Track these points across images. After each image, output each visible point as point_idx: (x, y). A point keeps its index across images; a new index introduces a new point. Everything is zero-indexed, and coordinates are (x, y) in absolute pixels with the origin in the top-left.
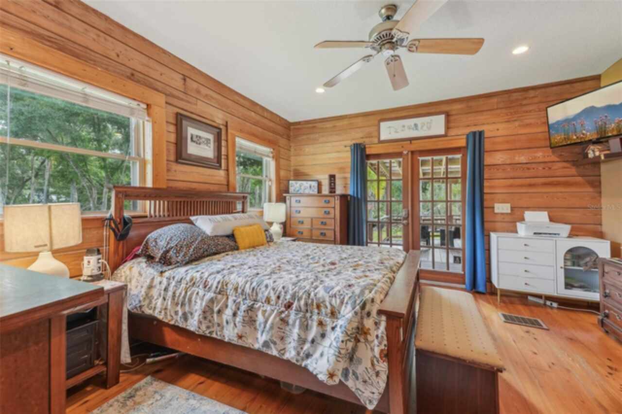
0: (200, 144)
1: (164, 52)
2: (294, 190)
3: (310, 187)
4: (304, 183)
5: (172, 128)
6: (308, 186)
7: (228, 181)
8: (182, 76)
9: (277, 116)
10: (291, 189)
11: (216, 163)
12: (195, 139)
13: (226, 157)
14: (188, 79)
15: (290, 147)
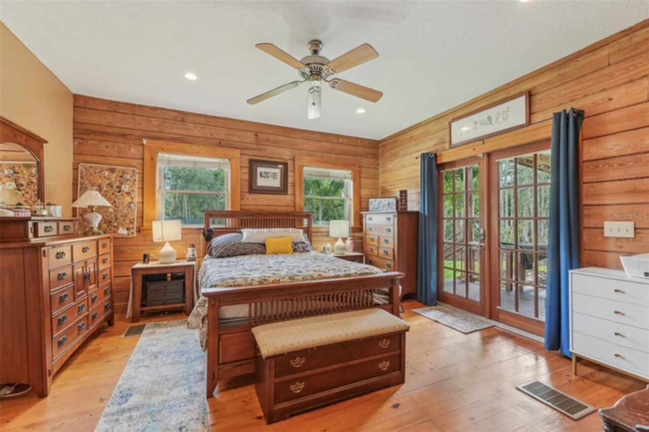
0: (268, 177)
1: (241, 121)
2: (374, 208)
3: (389, 204)
4: (383, 200)
5: (246, 170)
6: (387, 203)
7: (294, 202)
8: (254, 133)
9: (357, 138)
10: (371, 207)
11: (283, 190)
12: (263, 175)
13: (293, 185)
14: (259, 134)
15: (378, 165)
